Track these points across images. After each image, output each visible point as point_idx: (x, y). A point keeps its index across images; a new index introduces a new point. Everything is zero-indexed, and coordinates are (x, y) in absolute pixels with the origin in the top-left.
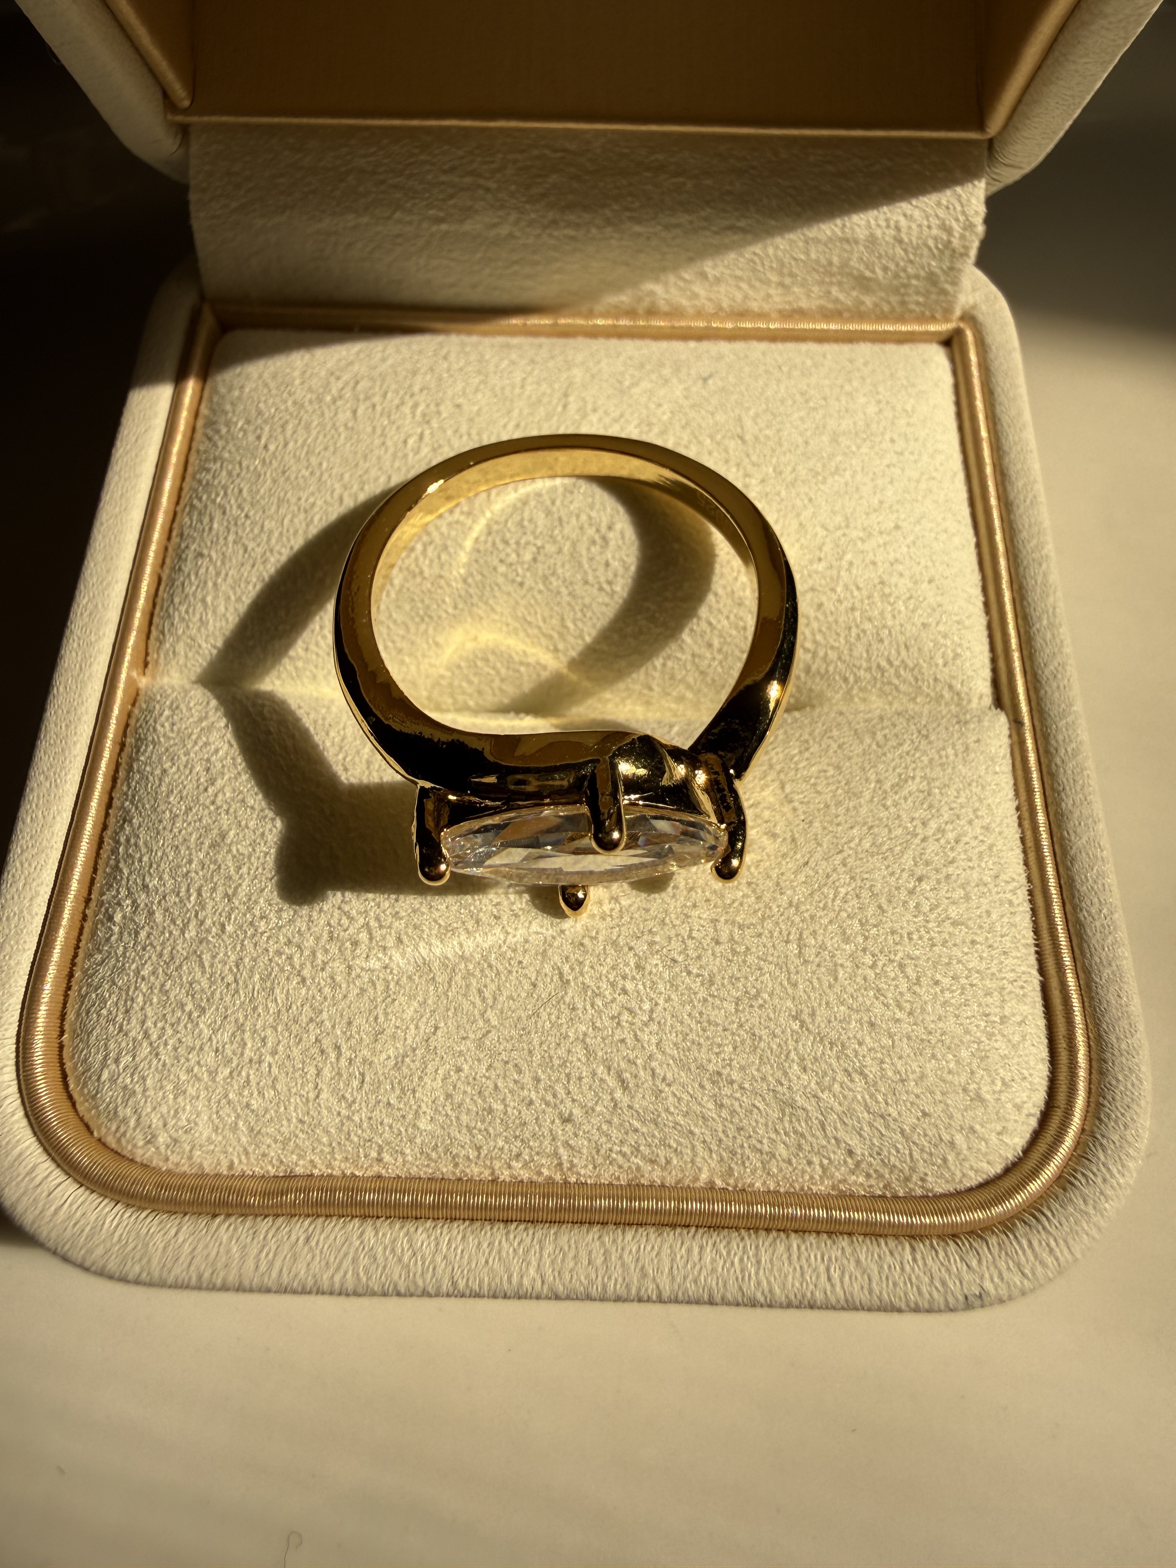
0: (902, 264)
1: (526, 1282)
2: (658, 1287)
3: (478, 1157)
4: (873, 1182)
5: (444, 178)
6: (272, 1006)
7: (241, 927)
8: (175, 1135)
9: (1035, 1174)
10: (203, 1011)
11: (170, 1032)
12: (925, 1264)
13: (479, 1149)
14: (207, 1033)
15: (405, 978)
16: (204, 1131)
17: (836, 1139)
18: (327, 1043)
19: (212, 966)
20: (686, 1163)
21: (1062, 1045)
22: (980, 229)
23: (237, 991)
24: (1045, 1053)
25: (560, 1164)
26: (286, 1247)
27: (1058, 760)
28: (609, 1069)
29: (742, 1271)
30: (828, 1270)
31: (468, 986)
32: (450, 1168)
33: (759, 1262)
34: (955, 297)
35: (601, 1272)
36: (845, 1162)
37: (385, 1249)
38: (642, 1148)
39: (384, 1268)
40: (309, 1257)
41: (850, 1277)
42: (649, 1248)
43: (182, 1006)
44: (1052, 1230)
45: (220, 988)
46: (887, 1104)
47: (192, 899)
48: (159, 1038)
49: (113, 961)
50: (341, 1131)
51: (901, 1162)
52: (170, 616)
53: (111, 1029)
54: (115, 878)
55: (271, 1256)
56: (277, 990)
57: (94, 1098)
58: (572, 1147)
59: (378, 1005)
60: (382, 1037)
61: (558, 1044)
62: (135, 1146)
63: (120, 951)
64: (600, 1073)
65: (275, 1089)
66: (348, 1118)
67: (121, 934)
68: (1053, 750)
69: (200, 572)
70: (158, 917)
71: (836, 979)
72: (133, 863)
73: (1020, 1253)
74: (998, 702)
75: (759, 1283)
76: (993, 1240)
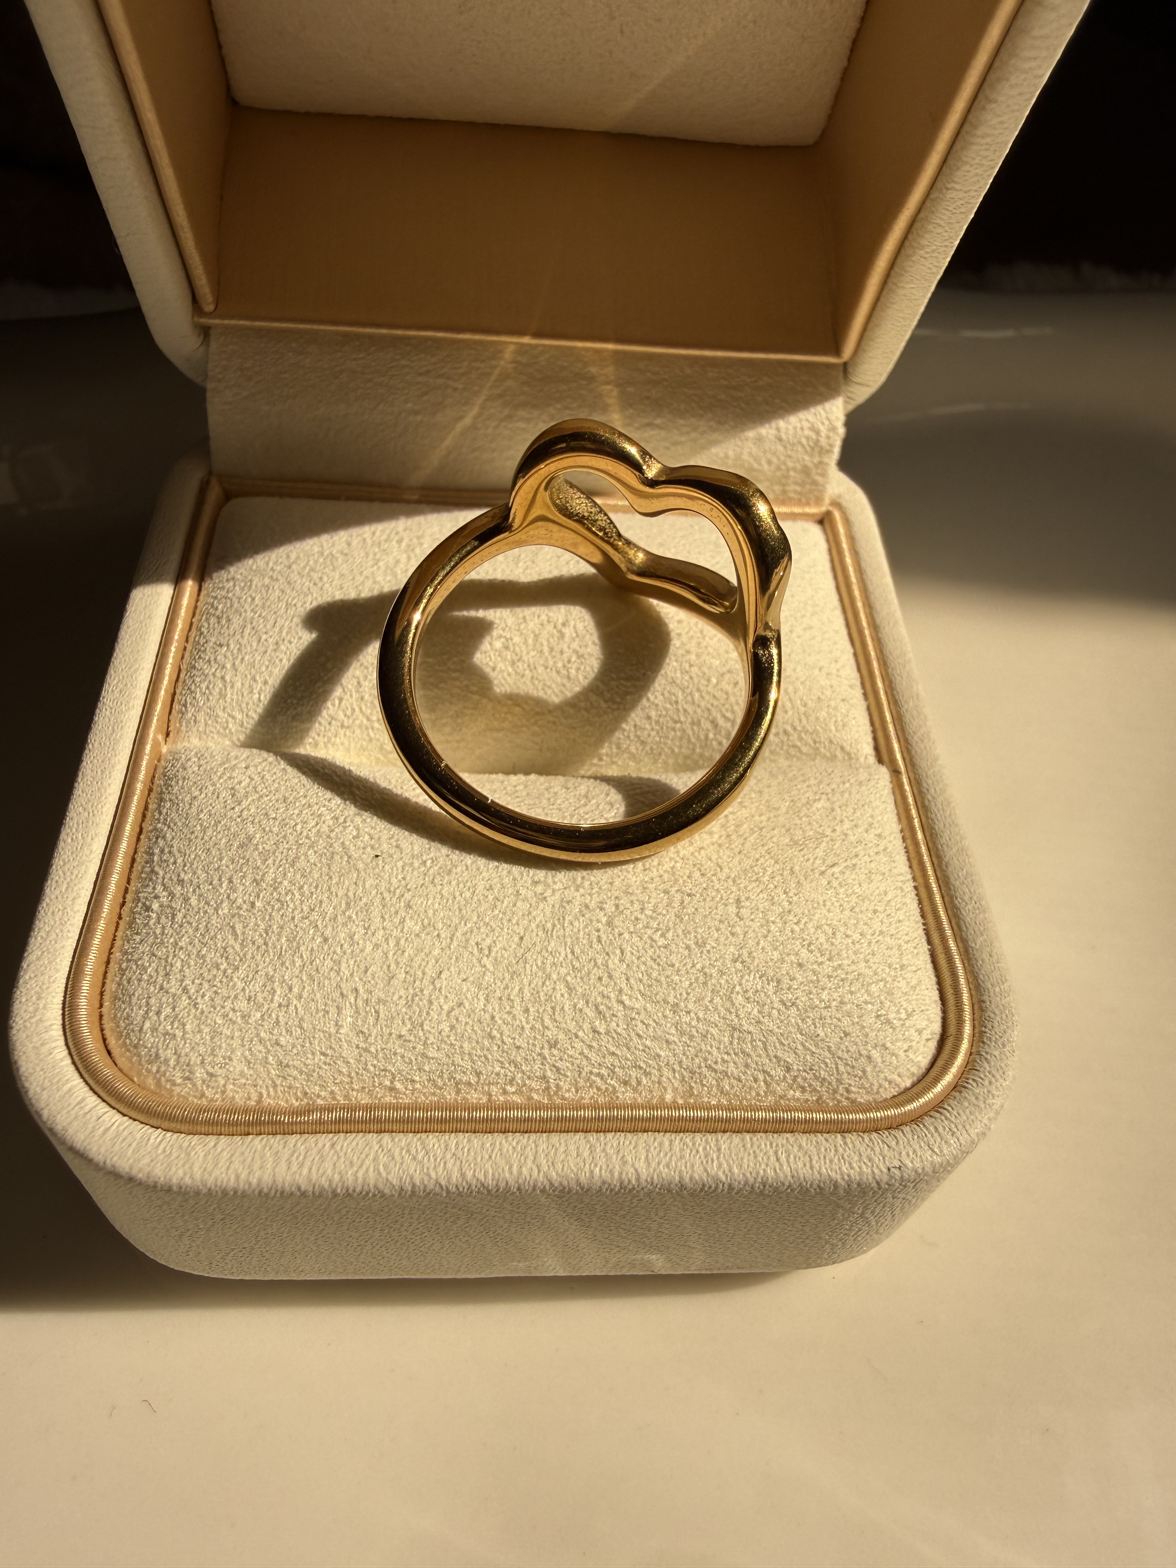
0: (782, 458)
1: (525, 1171)
2: (636, 1170)
3: (477, 1083)
4: (807, 1096)
6: (298, 963)
7: (268, 903)
8: (210, 1070)
10: (237, 968)
11: (206, 985)
12: (855, 1147)
13: (478, 1074)
14: (240, 985)
15: (413, 936)
16: (238, 1066)
17: (776, 1057)
18: (346, 987)
19: (244, 933)
20: (653, 1083)
22: (842, 431)
23: (267, 951)
25: (548, 1088)
26: (315, 1150)
27: (930, 797)
28: (587, 1002)
29: (706, 1156)
30: (776, 1153)
31: (467, 941)
32: (453, 1094)
33: (719, 1151)
34: (823, 486)
35: (588, 1162)
36: (785, 1077)
37: (402, 1149)
38: (617, 1070)
39: (402, 1164)
40: (335, 1158)
41: (795, 1158)
42: (627, 1144)
43: (218, 966)
45: (251, 950)
46: (815, 1027)
47: (224, 885)
48: (198, 992)
49: (151, 940)
50: (359, 1061)
51: (830, 1075)
52: (192, 692)
53: (152, 989)
54: (151, 880)
55: (301, 1158)
56: (302, 948)
57: (135, 1047)
58: (558, 1069)
59: (390, 955)
60: (395, 982)
61: (544, 983)
62: (174, 1084)
63: (158, 931)
64: (580, 1006)
65: (301, 1028)
66: (366, 1050)
67: (159, 918)
68: (925, 790)
69: (219, 658)
70: (194, 901)
71: (769, 931)
72: (168, 865)
73: (929, 1136)
74: (880, 760)
75: (720, 1165)
76: (907, 1129)
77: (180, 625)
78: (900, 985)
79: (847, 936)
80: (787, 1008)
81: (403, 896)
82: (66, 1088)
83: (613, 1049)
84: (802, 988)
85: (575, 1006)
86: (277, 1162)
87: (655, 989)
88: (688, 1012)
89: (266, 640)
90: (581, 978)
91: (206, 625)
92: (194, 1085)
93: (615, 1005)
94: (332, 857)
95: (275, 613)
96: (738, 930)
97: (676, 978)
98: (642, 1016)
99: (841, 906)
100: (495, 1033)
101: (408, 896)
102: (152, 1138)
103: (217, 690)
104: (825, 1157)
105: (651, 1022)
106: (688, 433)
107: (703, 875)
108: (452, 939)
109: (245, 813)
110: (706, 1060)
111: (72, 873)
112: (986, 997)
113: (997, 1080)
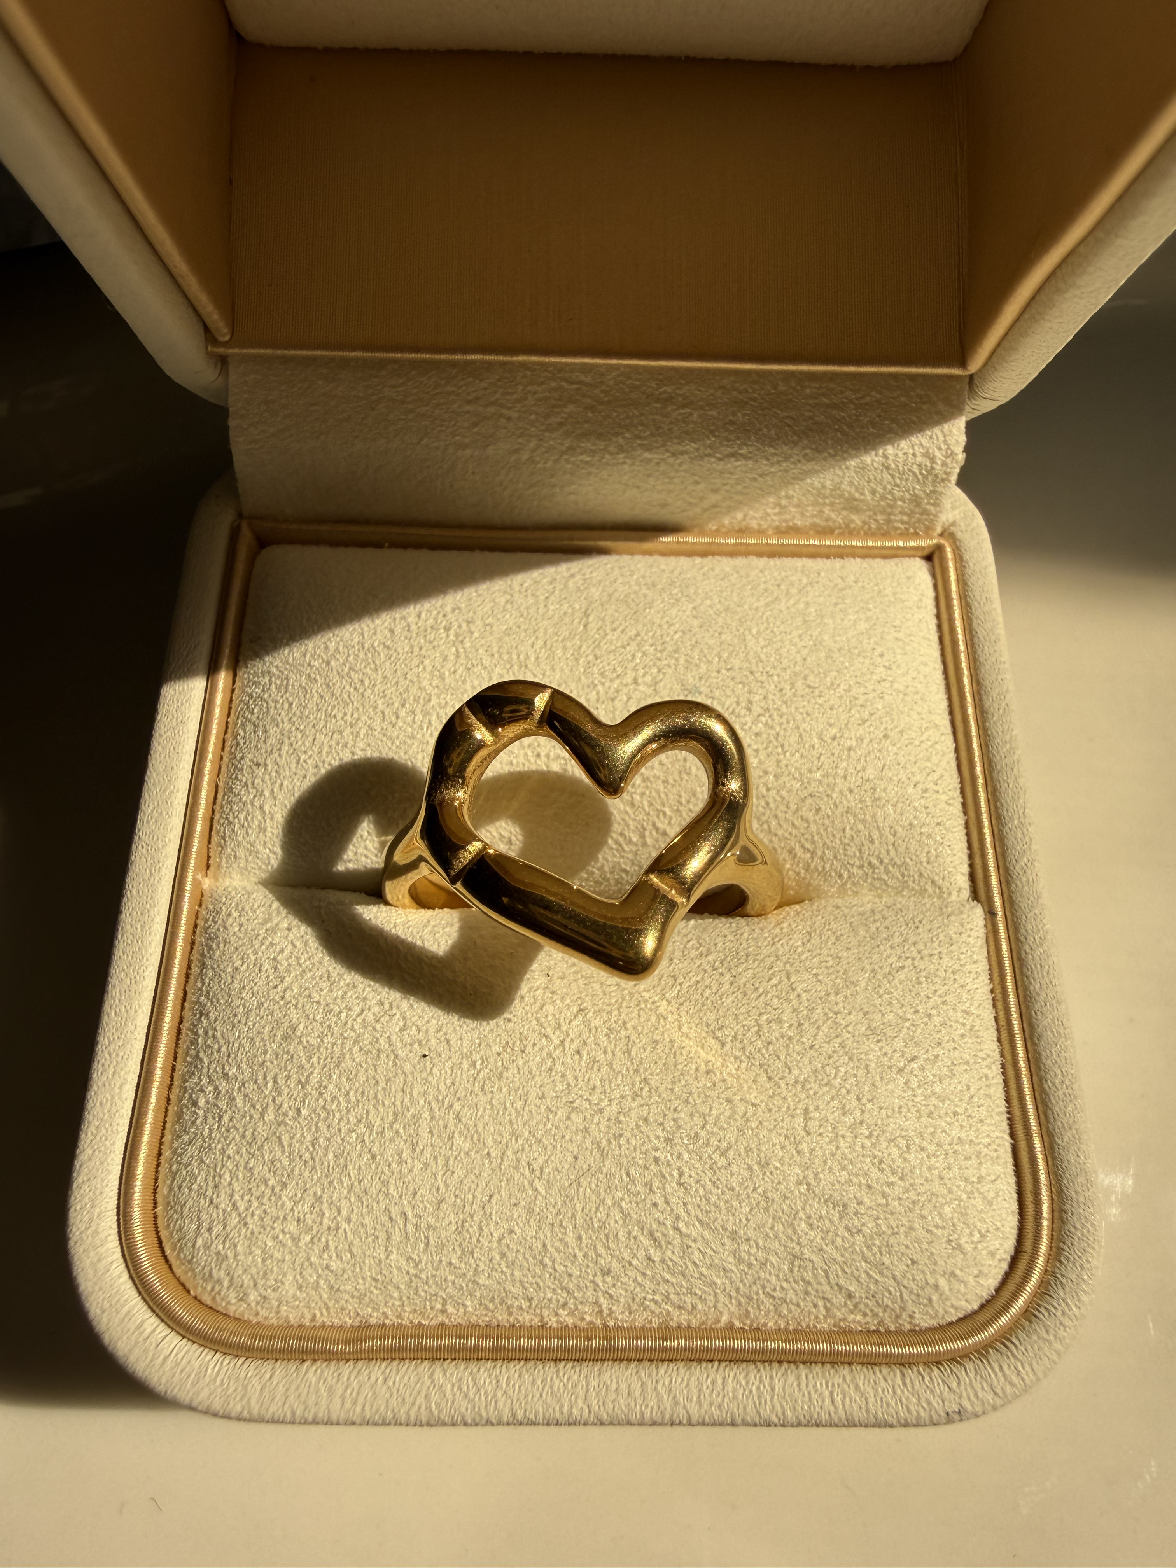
0: (889, 487)
1: (575, 1411)
2: (688, 1412)
3: (530, 1307)
4: (868, 1319)
5: (468, 407)
6: (346, 1180)
7: (315, 1111)
8: (264, 1293)
9: (1006, 1308)
10: (284, 1185)
11: (256, 1204)
12: (913, 1388)
13: (530, 1300)
15: (462, 1154)
16: (289, 1288)
17: (837, 1284)
18: (395, 1211)
19: (290, 1145)
20: (709, 1308)
21: (1029, 1198)
22: (961, 457)
23: (314, 1168)
24: (1015, 1206)
25: (601, 1312)
27: (1027, 948)
29: (759, 1397)
30: (831, 1394)
31: (518, 1160)
32: (505, 1316)
33: (773, 1390)
34: (937, 511)
35: (639, 1402)
36: (845, 1304)
37: (453, 1385)
38: (672, 1296)
39: (453, 1402)
40: (387, 1395)
41: (851, 1401)
42: (679, 1380)
43: (266, 1182)
44: (1020, 1357)
45: (300, 1164)
46: (881, 1254)
47: (269, 1085)
48: (247, 1209)
49: (200, 1142)
50: (410, 1287)
51: (893, 1303)
52: (230, 823)
53: (202, 1202)
54: (196, 1067)
55: (354, 1394)
56: (350, 1167)
57: (190, 1262)
58: (611, 1296)
59: (439, 1177)
60: (444, 1205)
61: (597, 1209)
62: (229, 1303)
63: (206, 1132)
64: (634, 1233)
65: (351, 1252)
66: (416, 1276)
67: (206, 1117)
68: (1023, 939)
69: (256, 781)
70: (239, 1102)
71: (838, 1148)
72: (212, 1053)
73: (993, 1375)
74: (975, 895)
75: (773, 1407)
76: (970, 1366)
78: (975, 1202)
79: (922, 1149)
80: (852, 1235)
81: (452, 1106)
82: (125, 1309)
83: (668, 1276)
84: (870, 1213)
85: (629, 1233)
87: (713, 1215)
88: (748, 1240)
89: (305, 761)
90: (637, 1203)
91: (242, 734)
92: (249, 1305)
93: (671, 1232)
94: (378, 1056)
95: (314, 726)
96: (804, 1147)
97: (735, 1204)
98: (699, 1244)
99: (917, 1111)
100: (547, 1261)
101: (457, 1106)
103: (257, 823)
105: (709, 1251)
106: (778, 463)
107: (770, 1078)
108: (502, 1160)
109: (288, 993)
110: (764, 1287)
111: (117, 1055)
112: (1067, 1207)
113: (1070, 1309)
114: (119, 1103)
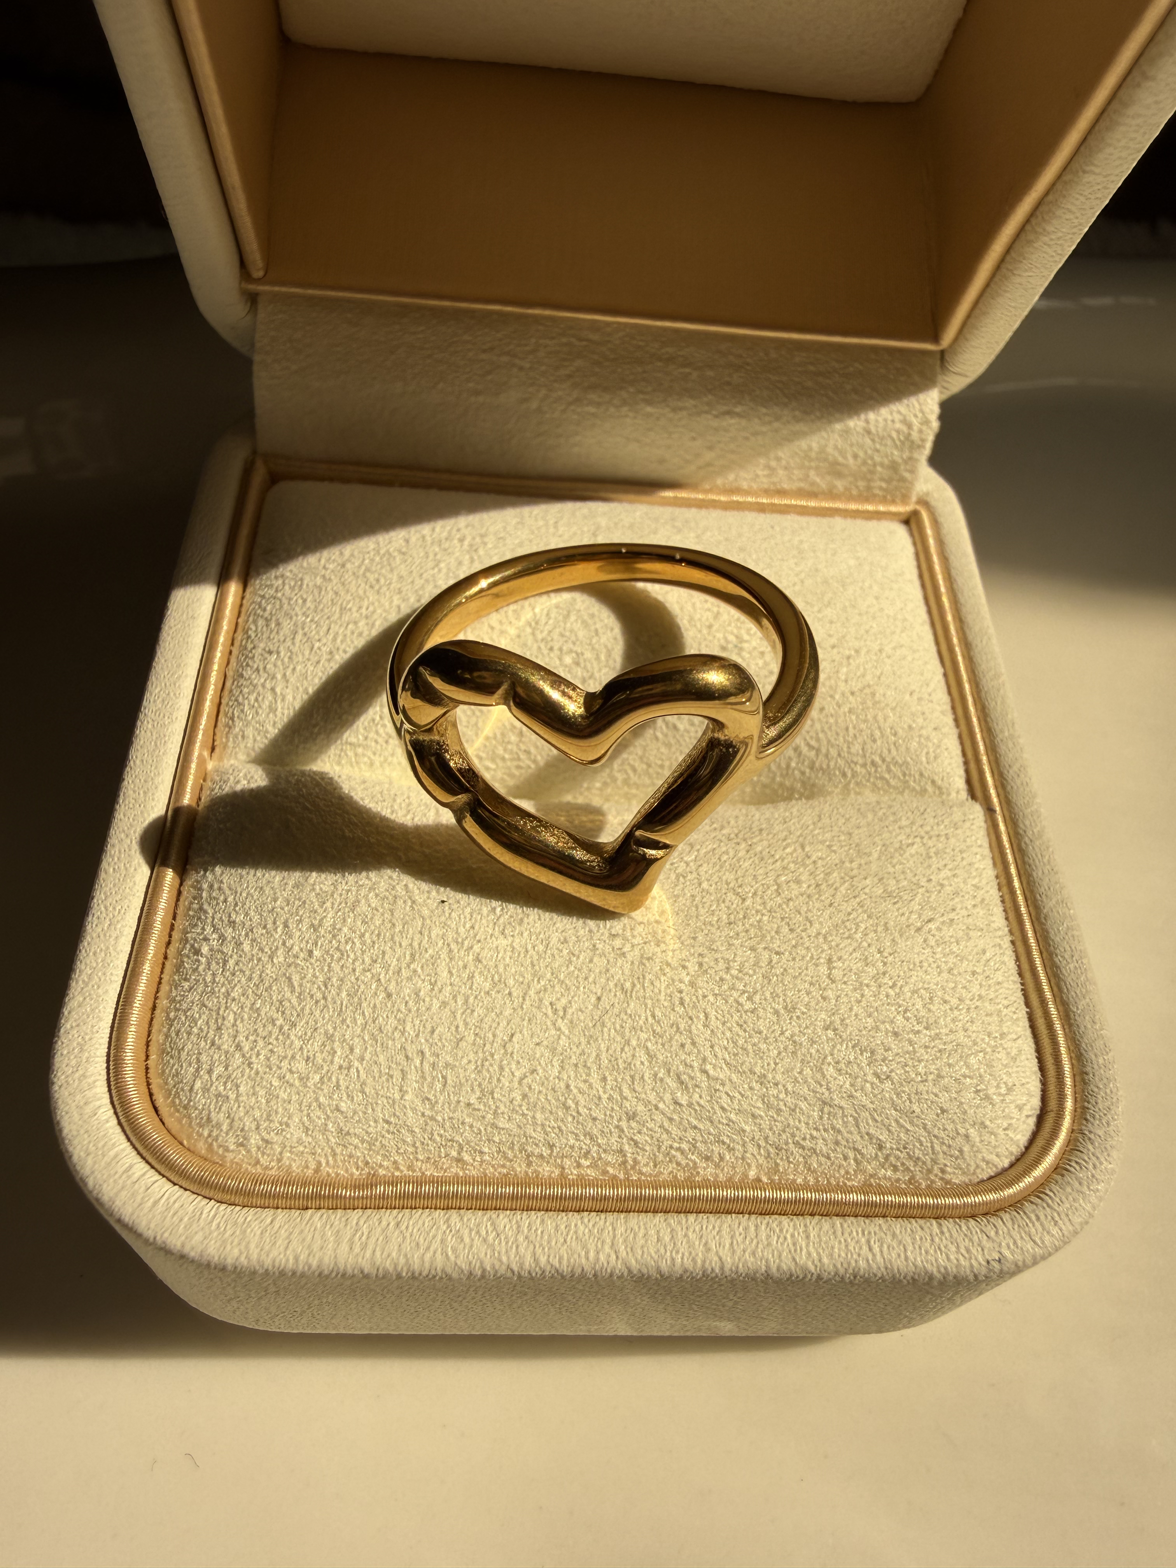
0: (870, 452)
1: (602, 1257)
2: (720, 1259)
3: (550, 1156)
4: (899, 1175)
6: (360, 1019)
7: (327, 952)
8: (267, 1137)
9: (1037, 1162)
10: (294, 1025)
11: (261, 1043)
12: (951, 1236)
13: (551, 1147)
14: (298, 1044)
15: (482, 993)
16: (295, 1133)
17: (868, 1134)
18: (411, 1050)
19: (301, 985)
20: (736, 1158)
22: (935, 425)
23: (326, 1006)
25: (625, 1162)
26: (379, 1229)
27: (1027, 839)
28: (669, 1071)
29: (794, 1244)
30: (868, 1242)
31: (541, 1000)
32: (524, 1166)
33: (808, 1237)
34: (912, 483)
35: (669, 1248)
36: (876, 1155)
37: (471, 1230)
38: (698, 1144)
39: (471, 1247)
40: (400, 1239)
41: (888, 1248)
42: (711, 1227)
43: (273, 1022)
44: (1055, 1206)
45: (309, 1004)
46: (911, 1102)
47: (279, 930)
48: (252, 1049)
49: (201, 987)
50: (424, 1130)
51: (925, 1155)
52: (239, 704)
53: (203, 1044)
54: (199, 918)
55: (364, 1238)
56: (364, 1005)
57: (186, 1107)
58: (636, 1143)
59: (458, 1016)
60: (463, 1044)
61: (622, 1050)
62: (227, 1150)
63: (209, 979)
64: (661, 1075)
65: (363, 1092)
66: (432, 1118)
67: (209, 964)
68: (1022, 833)
69: (268, 666)
70: (246, 947)
71: (862, 996)
72: (218, 904)
73: (1030, 1225)
74: (973, 795)
75: (809, 1254)
76: (1006, 1217)
77: (225, 626)
78: (999, 1056)
79: (945, 1002)
80: (881, 1082)
81: (472, 948)
82: (112, 1153)
83: (695, 1122)
84: (898, 1059)
85: (655, 1075)
86: (338, 1242)
87: (742, 1058)
88: (776, 1084)
89: (319, 648)
90: (663, 1045)
91: (254, 628)
92: (248, 1151)
93: (698, 1074)
94: (395, 902)
95: (328, 618)
96: (830, 994)
97: (763, 1046)
98: (727, 1088)
99: (938, 967)
100: (570, 1102)
101: (477, 948)
102: (205, 1212)
103: (267, 703)
104: (920, 1248)
105: (737, 1095)
106: (770, 423)
107: (792, 930)
108: (524, 999)
110: (793, 1135)
111: (114, 908)
112: (1088, 1069)
113: (1101, 1163)
114: (113, 954)
